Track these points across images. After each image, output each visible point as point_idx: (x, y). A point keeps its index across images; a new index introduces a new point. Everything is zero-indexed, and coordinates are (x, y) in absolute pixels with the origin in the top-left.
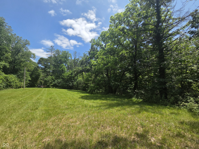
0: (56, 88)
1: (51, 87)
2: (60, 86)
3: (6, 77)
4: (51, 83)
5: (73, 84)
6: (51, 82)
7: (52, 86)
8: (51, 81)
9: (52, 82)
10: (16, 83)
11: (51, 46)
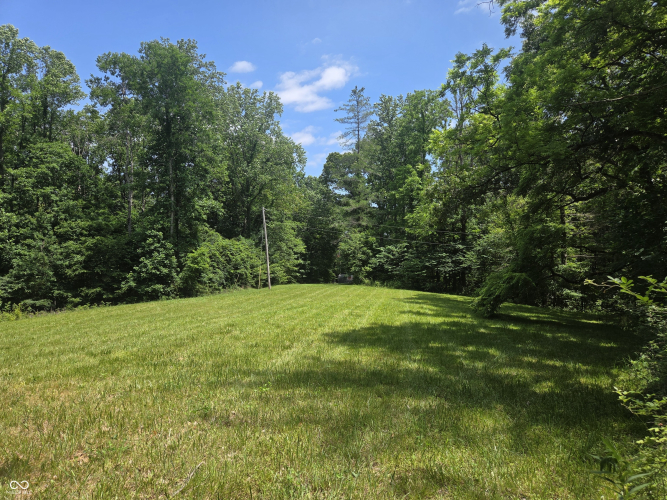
0: (382, 285)
1: (367, 281)
2: (400, 277)
3: (224, 248)
4: (365, 263)
5: (457, 263)
6: (364, 257)
7: (369, 275)
8: (364, 253)
9: (369, 258)
10: (252, 267)
11: (354, 92)
